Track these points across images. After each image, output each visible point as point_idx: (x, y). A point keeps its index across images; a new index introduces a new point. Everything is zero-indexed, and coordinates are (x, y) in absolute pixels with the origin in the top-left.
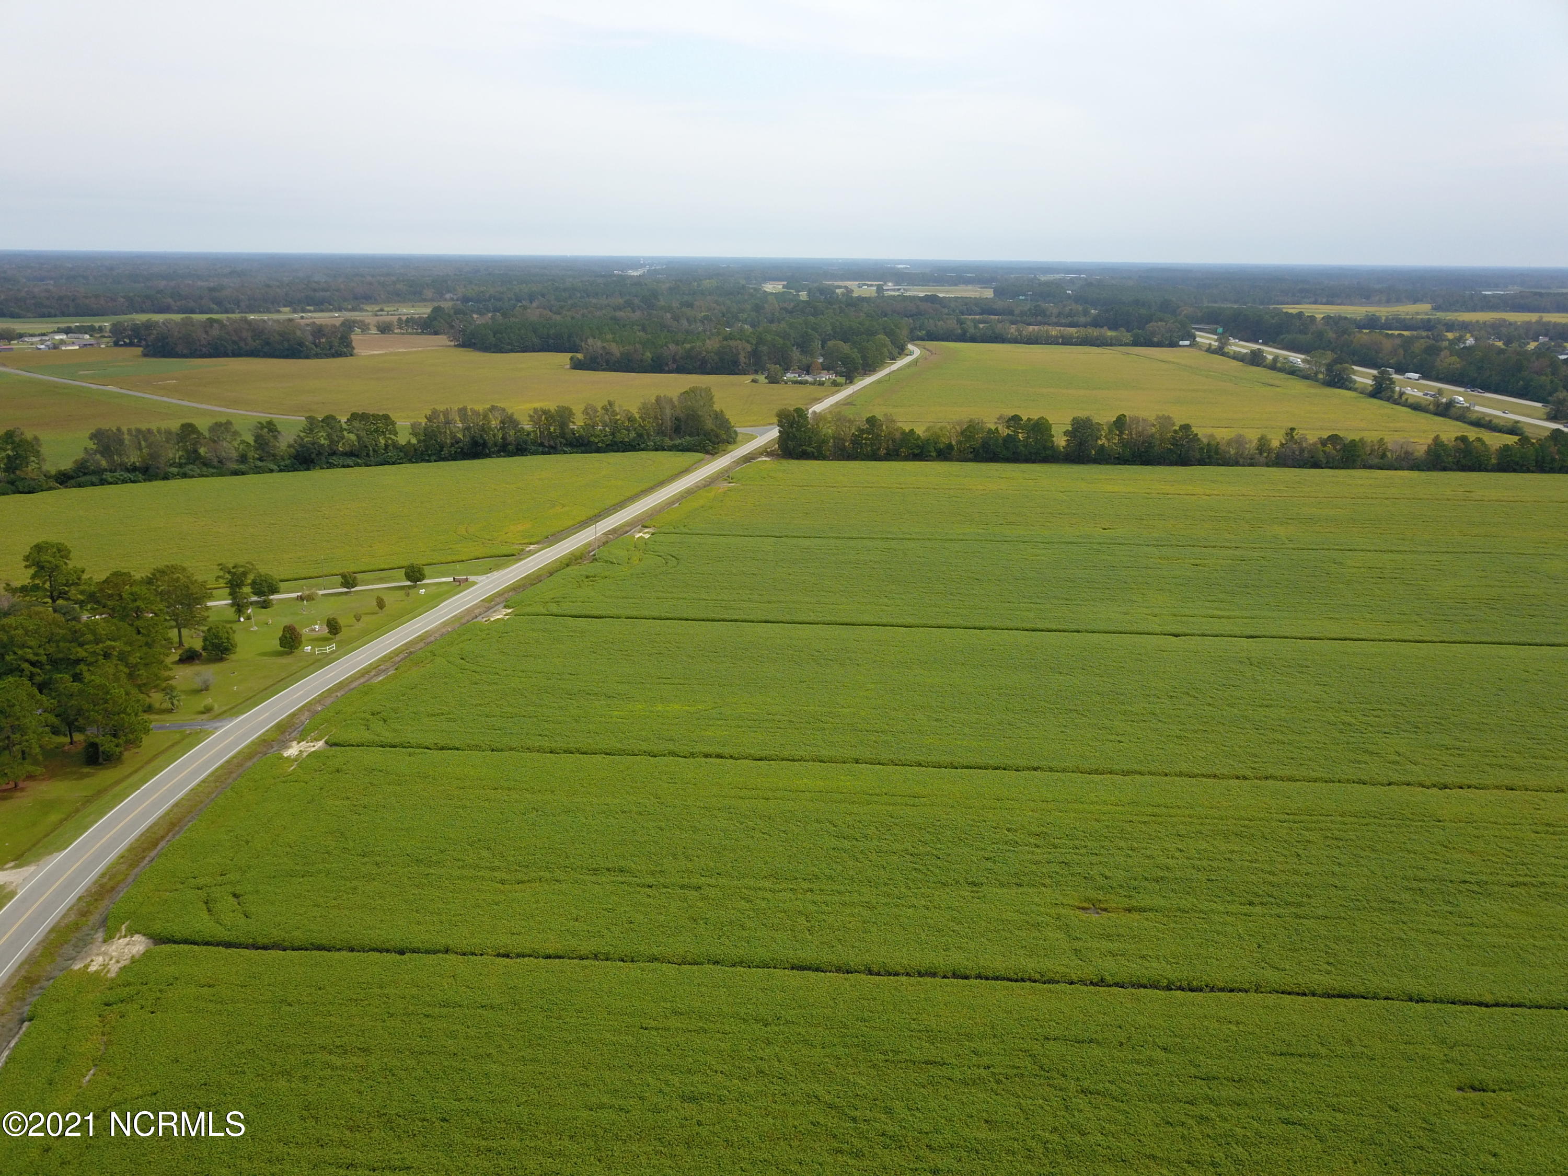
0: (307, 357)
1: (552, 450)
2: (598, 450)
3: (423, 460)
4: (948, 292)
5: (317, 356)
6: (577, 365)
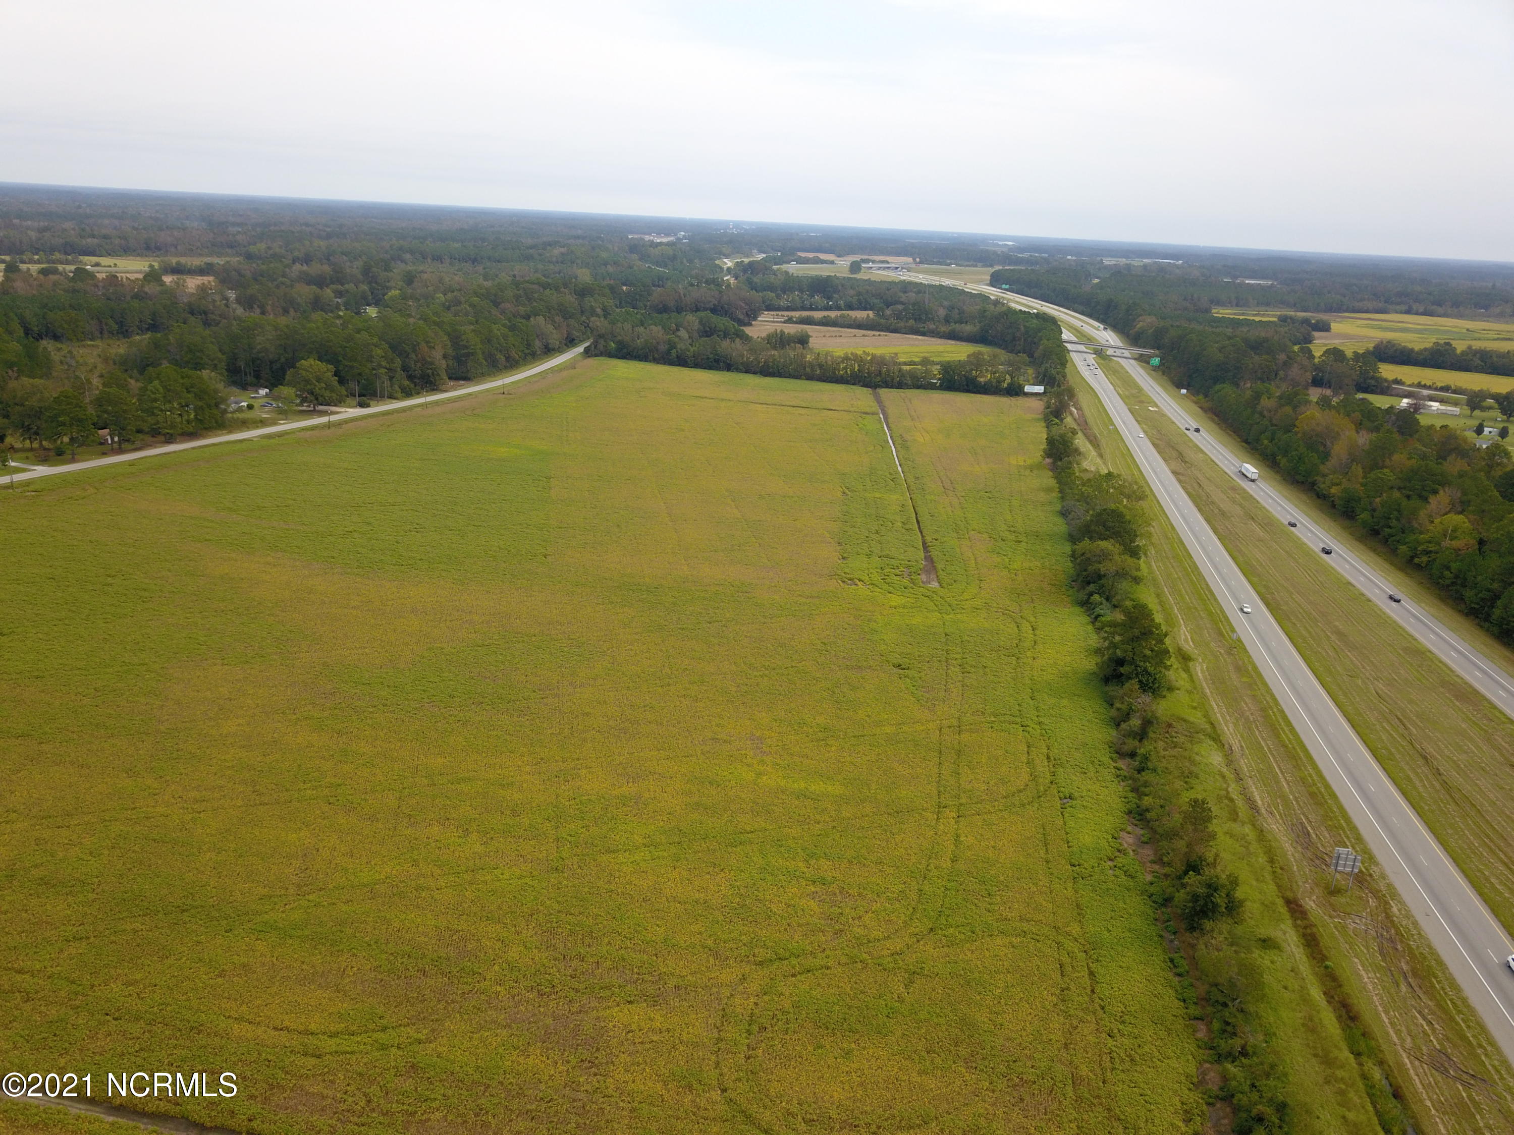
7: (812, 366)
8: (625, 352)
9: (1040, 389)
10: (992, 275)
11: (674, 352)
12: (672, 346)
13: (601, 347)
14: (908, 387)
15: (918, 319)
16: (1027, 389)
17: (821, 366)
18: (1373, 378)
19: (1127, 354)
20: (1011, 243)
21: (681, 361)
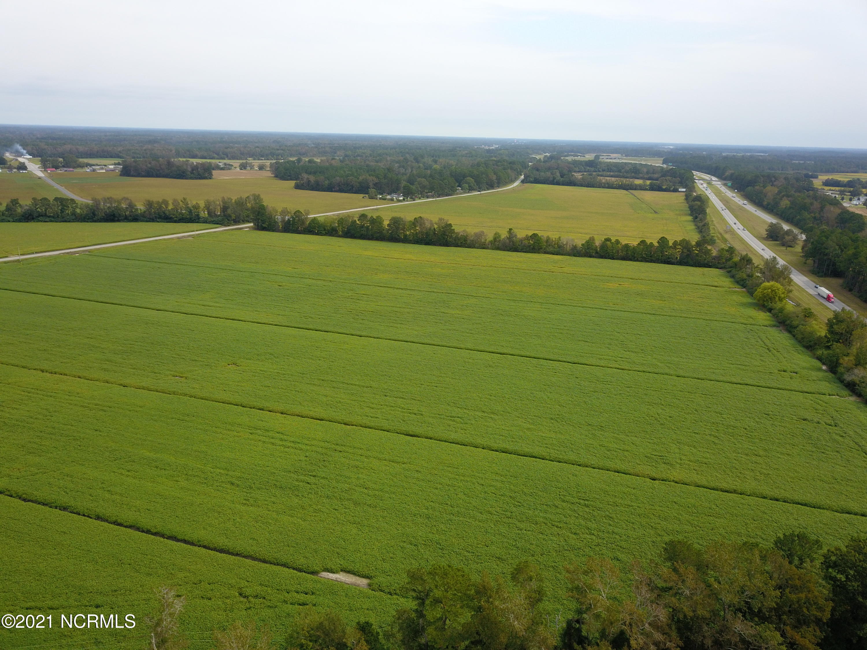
0: (186, 179)
1: (152, 220)
2: (175, 222)
3: (85, 221)
4: (634, 160)
5: (191, 178)
6: (297, 187)
7: (604, 183)
8: (537, 181)
9: (684, 190)
10: (664, 160)
11: (555, 181)
12: (554, 178)
13: (528, 180)
14: (638, 190)
15: (636, 173)
16: (680, 190)
17: (608, 183)
18: (811, 187)
19: (719, 183)
20: (671, 147)
21: (558, 184)
